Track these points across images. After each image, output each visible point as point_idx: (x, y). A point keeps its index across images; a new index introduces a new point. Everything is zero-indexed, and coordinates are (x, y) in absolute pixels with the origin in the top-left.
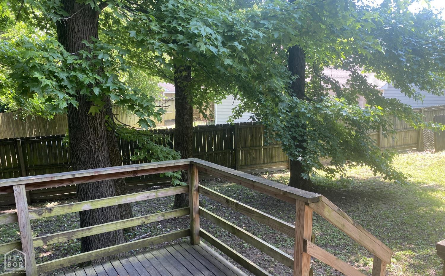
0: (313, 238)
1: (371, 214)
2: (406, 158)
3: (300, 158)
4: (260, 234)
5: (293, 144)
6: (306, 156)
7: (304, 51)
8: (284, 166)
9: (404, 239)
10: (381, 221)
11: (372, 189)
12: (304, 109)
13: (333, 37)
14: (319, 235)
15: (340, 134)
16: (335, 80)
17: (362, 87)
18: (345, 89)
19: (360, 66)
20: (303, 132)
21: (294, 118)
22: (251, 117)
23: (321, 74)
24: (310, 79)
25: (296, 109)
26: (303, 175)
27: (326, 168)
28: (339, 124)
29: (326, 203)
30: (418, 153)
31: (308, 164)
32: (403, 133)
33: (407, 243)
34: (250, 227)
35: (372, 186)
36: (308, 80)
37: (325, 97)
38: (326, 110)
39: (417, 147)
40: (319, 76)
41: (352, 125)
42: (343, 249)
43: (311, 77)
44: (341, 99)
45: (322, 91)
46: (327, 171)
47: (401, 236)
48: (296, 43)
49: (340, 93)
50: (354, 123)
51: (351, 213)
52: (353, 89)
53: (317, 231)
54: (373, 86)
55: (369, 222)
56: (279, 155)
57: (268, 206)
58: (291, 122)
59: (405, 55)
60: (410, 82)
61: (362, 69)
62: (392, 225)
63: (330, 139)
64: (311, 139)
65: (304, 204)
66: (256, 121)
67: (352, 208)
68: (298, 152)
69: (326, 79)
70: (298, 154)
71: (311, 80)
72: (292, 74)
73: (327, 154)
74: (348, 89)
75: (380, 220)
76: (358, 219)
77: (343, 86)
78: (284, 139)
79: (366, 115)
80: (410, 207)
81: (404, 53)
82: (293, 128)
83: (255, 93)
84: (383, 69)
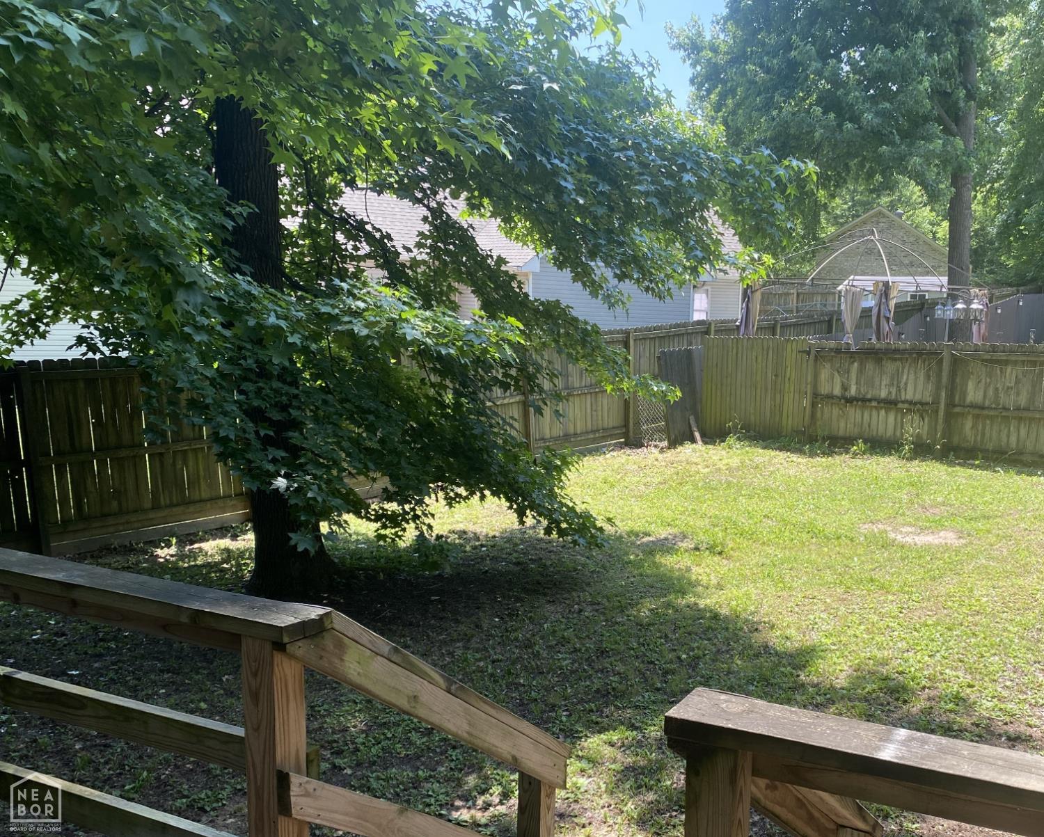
0: (312, 761)
1: (516, 639)
2: (601, 469)
3: (281, 483)
4: (149, 764)
5: (252, 436)
6: (301, 473)
7: (261, 122)
8: (232, 515)
9: (606, 695)
10: (545, 655)
11: (518, 564)
12: (278, 317)
13: (352, 88)
14: (363, 732)
15: (410, 404)
16: (379, 230)
17: (464, 259)
18: (415, 263)
19: (455, 196)
20: (287, 394)
21: (249, 346)
22: (80, 340)
23: (334, 208)
24: (298, 220)
25: (247, 318)
26: (294, 537)
27: (375, 510)
28: (405, 370)
29: (350, 634)
30: (628, 451)
31: (311, 502)
32: (589, 397)
33: (616, 706)
34: (106, 746)
35: (515, 555)
36: (291, 224)
37: (345, 281)
38: (350, 322)
39: (626, 435)
40: (329, 213)
41: (442, 374)
42: (438, 763)
43: (300, 214)
44: (398, 290)
45: (342, 263)
46: (378, 518)
47: (598, 691)
48: (227, 91)
49: (397, 274)
50: (446, 366)
51: (458, 644)
52: (437, 263)
53: (355, 717)
54: (495, 258)
55: (513, 663)
56: (212, 476)
57: (178, 658)
58: (242, 362)
59: (571, 174)
60: (593, 255)
61: (461, 203)
62: (574, 661)
63: (377, 417)
64: (316, 419)
65: (268, 646)
66: (102, 353)
67: (462, 628)
68: (274, 461)
69: (352, 225)
70: (271, 468)
71: (302, 226)
72: (229, 197)
73: (371, 465)
74: (424, 262)
75: (541, 652)
76: (480, 660)
77: (408, 250)
78: (220, 419)
79: (476, 342)
80: (618, 604)
81: (568, 165)
82: (251, 381)
83: (83, 250)
84: (518, 210)
